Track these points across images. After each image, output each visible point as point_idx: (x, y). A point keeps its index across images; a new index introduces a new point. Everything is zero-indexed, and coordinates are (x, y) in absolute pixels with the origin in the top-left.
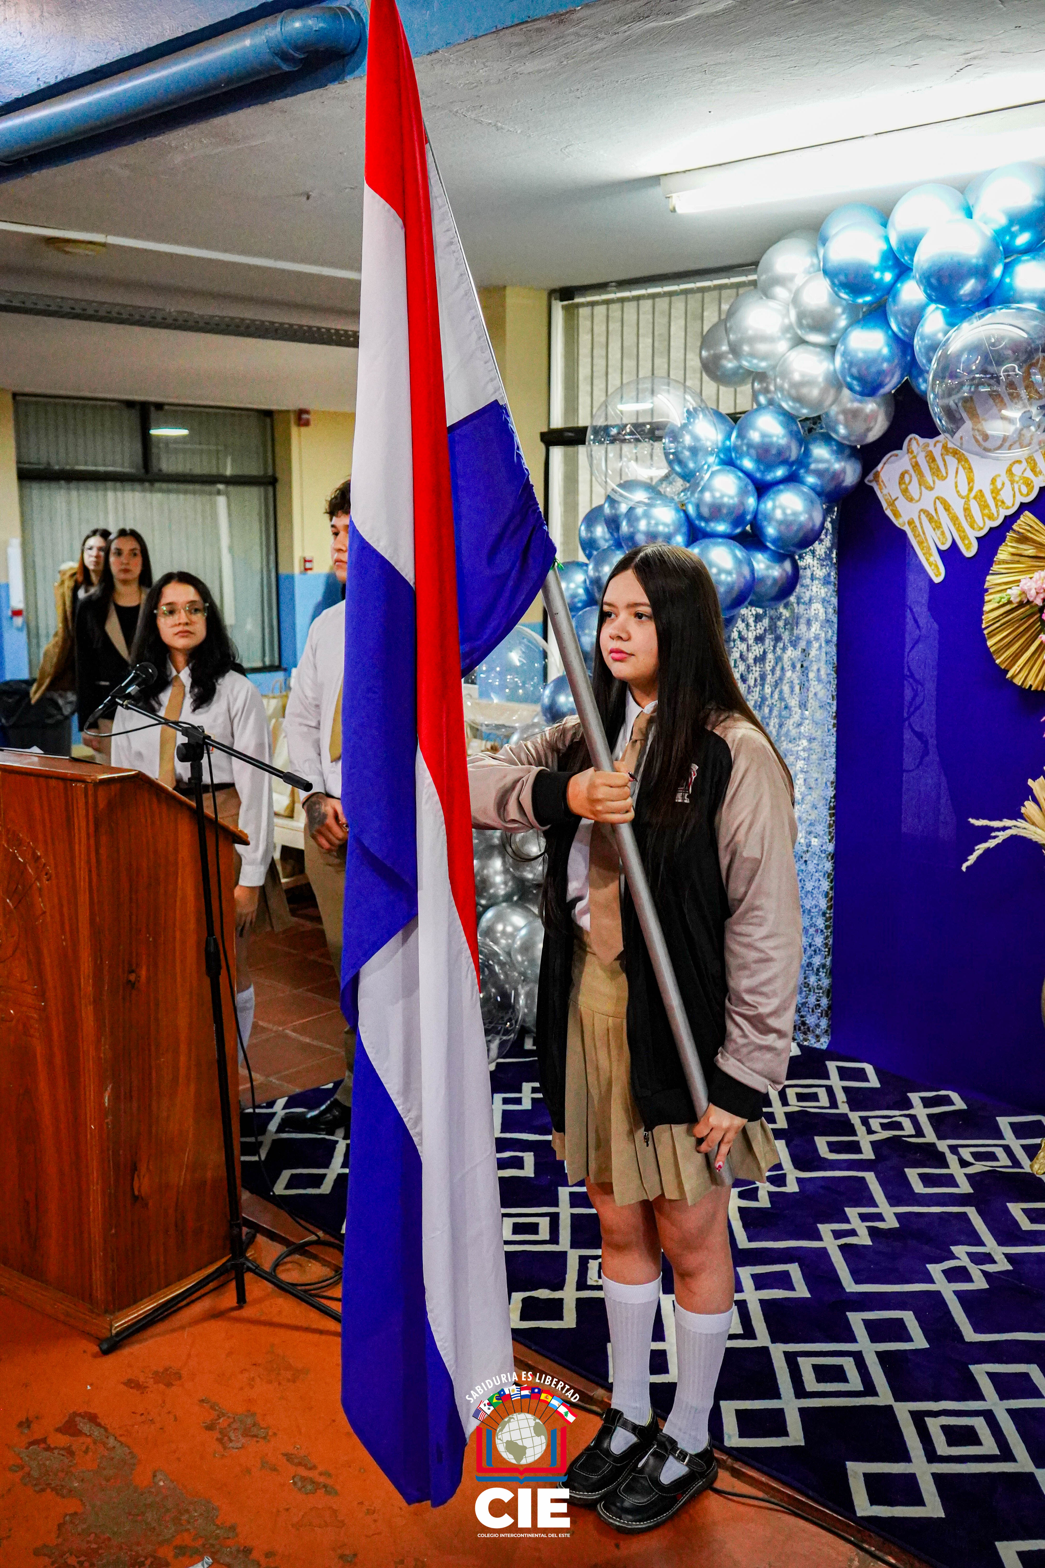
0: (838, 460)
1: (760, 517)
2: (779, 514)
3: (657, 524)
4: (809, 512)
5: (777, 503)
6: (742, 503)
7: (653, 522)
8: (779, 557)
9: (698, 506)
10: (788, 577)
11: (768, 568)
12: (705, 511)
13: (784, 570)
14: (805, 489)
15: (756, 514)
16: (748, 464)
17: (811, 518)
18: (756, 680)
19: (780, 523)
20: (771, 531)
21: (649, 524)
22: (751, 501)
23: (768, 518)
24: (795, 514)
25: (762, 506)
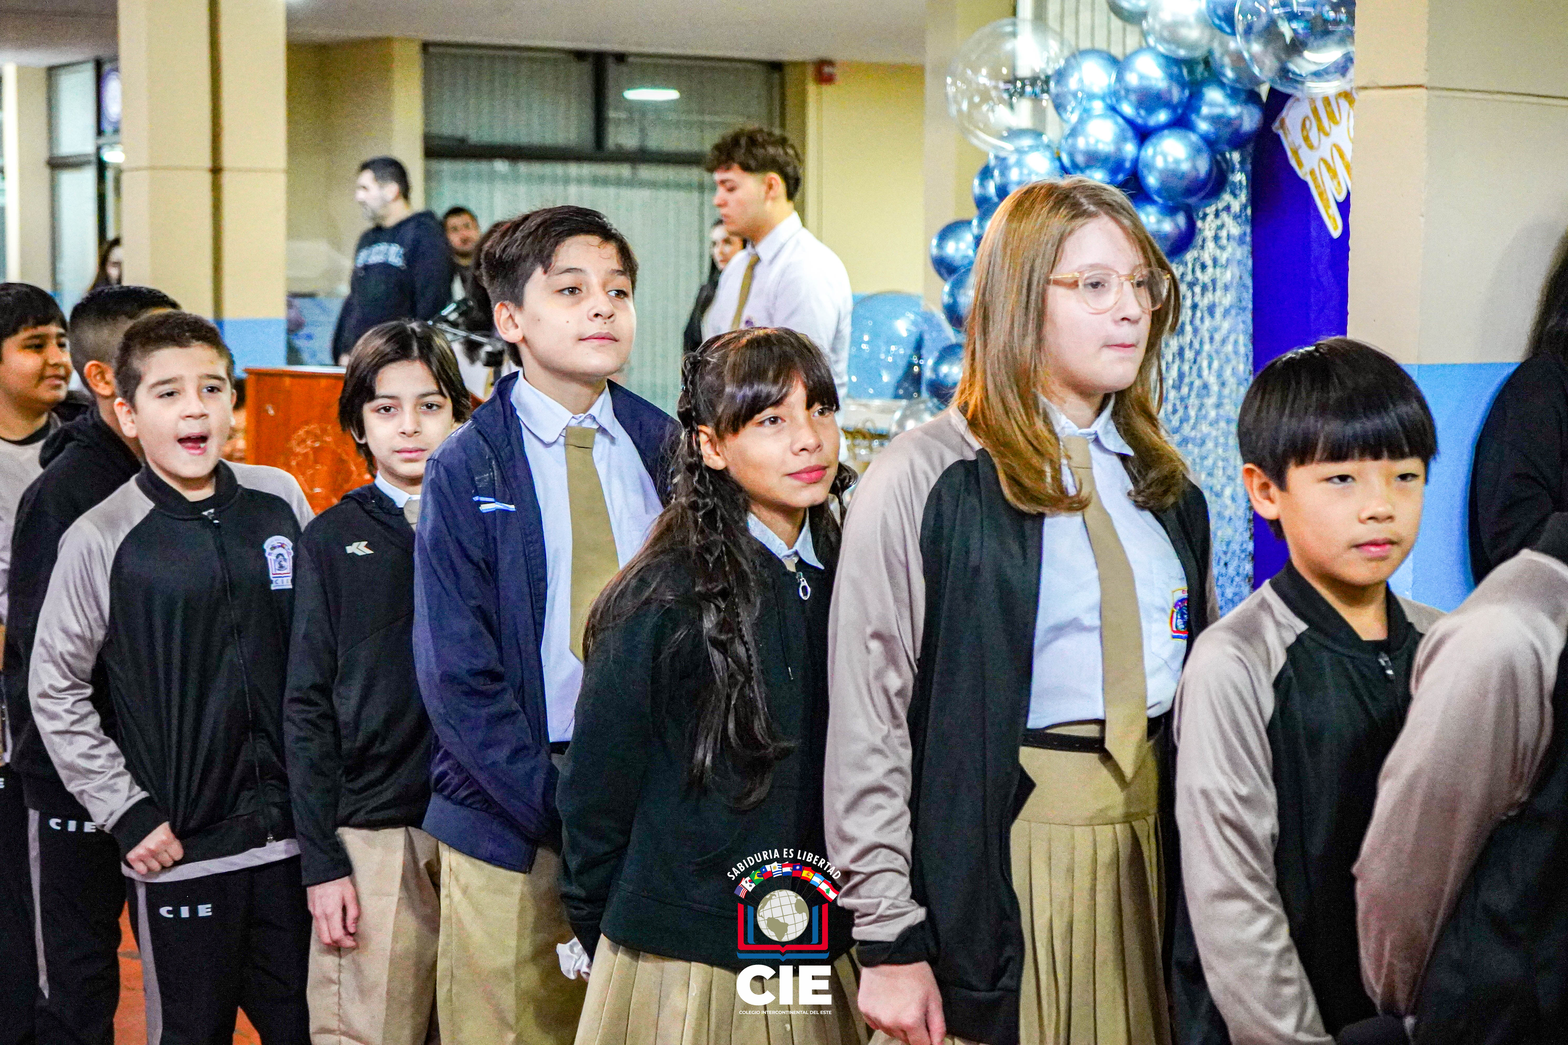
0: (1234, 104)
1: (1140, 166)
2: (1160, 163)
3: (1029, 174)
4: (1193, 159)
5: (1159, 149)
6: (1119, 150)
7: (1025, 171)
8: (1170, 211)
9: (1071, 155)
10: (1181, 233)
11: (1159, 222)
12: (1080, 159)
13: (1177, 225)
14: (1194, 137)
15: (1136, 161)
16: (1128, 109)
17: (1195, 168)
18: (1174, 356)
19: (1161, 172)
20: (1152, 181)
21: (1021, 174)
22: (1130, 149)
23: (1150, 167)
24: (1177, 162)
25: (1143, 153)
